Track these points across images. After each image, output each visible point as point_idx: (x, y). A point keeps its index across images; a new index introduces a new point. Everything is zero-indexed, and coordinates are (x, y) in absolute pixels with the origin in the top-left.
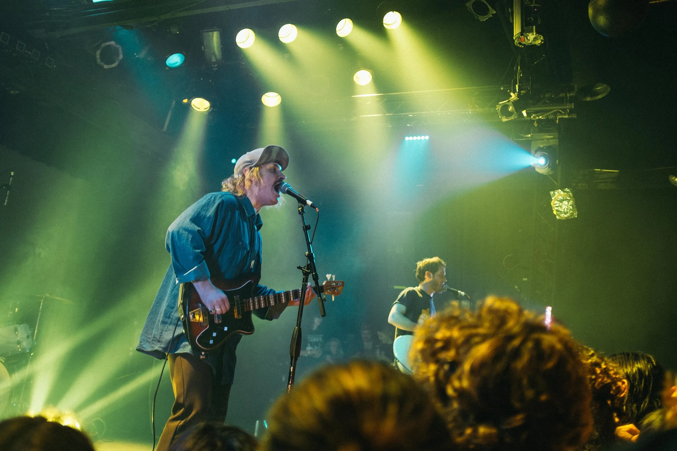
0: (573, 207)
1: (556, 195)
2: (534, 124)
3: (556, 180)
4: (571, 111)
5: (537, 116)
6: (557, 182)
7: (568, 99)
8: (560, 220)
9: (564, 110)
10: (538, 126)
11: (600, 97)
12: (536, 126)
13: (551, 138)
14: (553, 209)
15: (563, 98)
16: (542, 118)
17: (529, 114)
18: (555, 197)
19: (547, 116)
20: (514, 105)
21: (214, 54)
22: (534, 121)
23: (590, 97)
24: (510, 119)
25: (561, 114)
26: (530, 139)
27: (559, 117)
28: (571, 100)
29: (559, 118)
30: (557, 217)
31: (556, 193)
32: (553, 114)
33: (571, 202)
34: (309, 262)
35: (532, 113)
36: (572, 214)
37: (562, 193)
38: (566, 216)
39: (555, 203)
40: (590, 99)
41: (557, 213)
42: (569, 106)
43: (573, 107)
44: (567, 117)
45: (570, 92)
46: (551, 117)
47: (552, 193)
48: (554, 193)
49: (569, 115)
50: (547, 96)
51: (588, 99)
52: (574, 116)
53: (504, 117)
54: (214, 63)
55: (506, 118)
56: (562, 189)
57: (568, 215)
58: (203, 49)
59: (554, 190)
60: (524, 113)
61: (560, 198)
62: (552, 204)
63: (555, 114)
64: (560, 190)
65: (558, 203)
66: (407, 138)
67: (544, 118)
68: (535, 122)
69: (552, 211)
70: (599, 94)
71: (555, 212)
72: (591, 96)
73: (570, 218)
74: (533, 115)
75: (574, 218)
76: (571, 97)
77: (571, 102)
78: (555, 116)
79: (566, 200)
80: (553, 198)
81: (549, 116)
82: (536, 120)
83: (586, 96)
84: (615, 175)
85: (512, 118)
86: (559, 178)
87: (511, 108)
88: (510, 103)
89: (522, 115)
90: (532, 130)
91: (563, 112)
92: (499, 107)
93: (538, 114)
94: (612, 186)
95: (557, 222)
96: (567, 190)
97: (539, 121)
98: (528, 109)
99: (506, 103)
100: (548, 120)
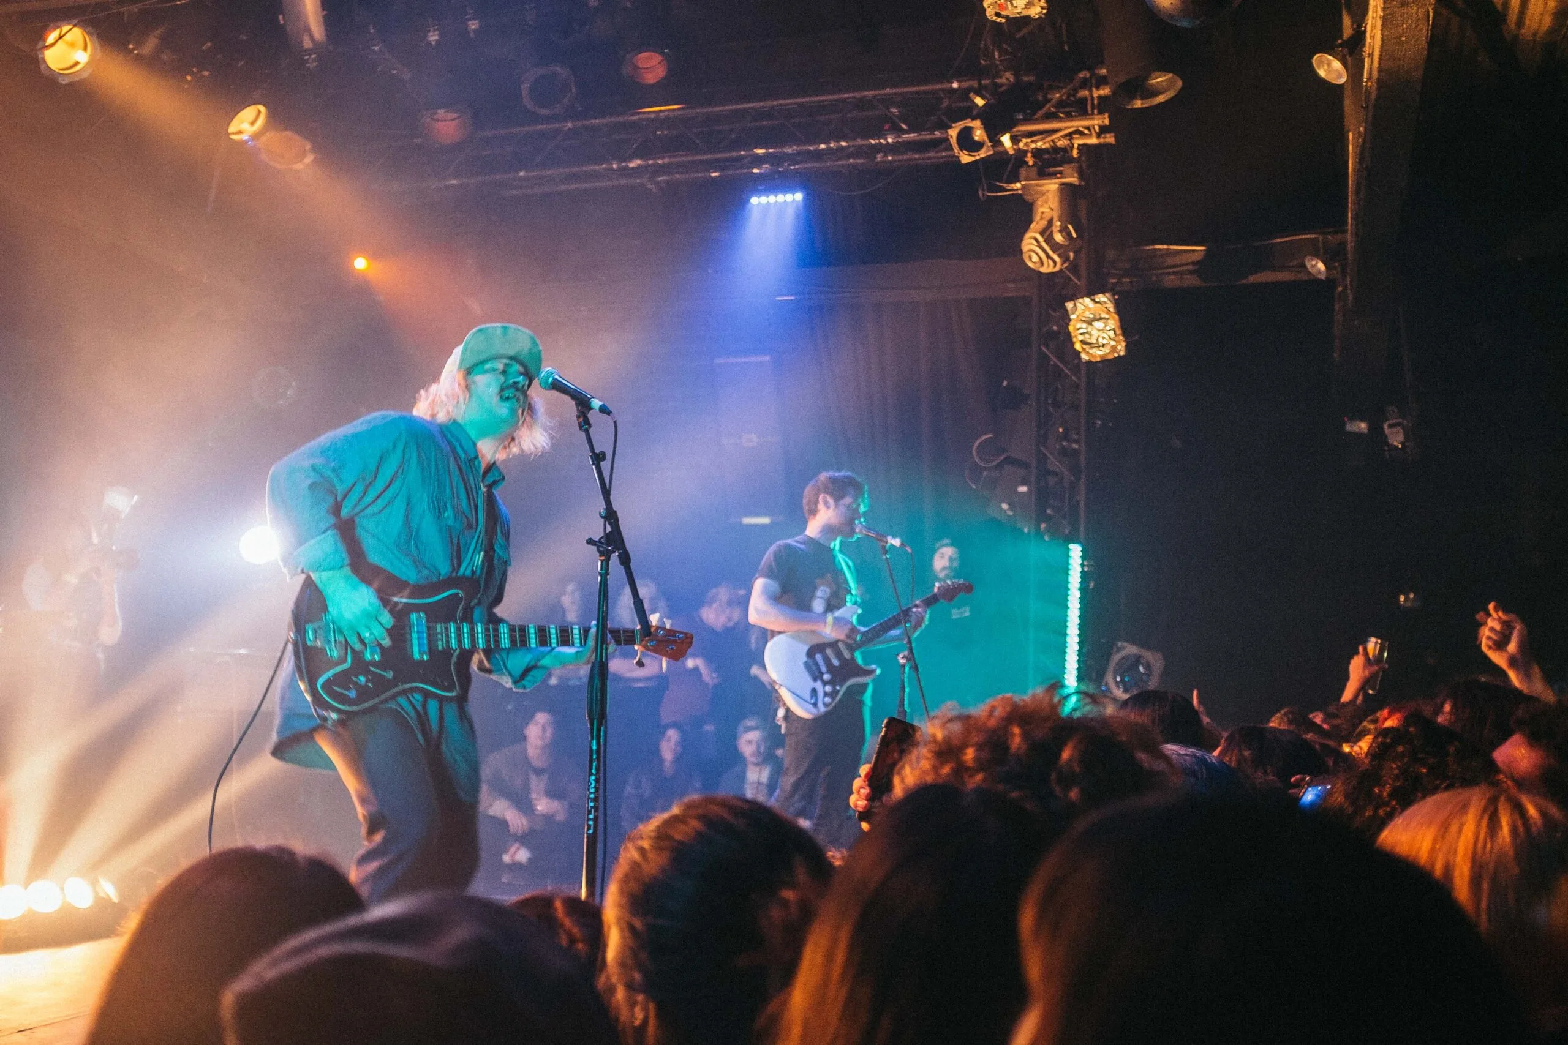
0: (1115, 331)
1: (1078, 308)
2: (1027, 159)
3: (1078, 276)
4: (1103, 130)
5: (1032, 142)
6: (1079, 280)
7: (1096, 102)
8: (1089, 363)
9: (1088, 128)
10: (1035, 164)
11: (1161, 98)
12: (1031, 163)
14: (1074, 340)
15: (1083, 100)
16: (1043, 147)
17: (1015, 140)
18: (1077, 313)
19: (1053, 141)
20: (985, 128)
21: (308, 30)
22: (1026, 152)
23: (1140, 100)
24: (978, 158)
25: (1081, 133)
26: (1020, 192)
27: (1078, 141)
28: (1103, 105)
29: (1079, 145)
30: (1085, 357)
31: (1078, 305)
32: (1065, 136)
33: (1112, 323)
34: (609, 529)
35: (1020, 135)
36: (1114, 348)
37: (1091, 304)
38: (1101, 353)
39: (1077, 328)
40: (1142, 104)
41: (1082, 348)
42: (1099, 121)
43: (1107, 122)
44: (1094, 141)
45: (1098, 88)
46: (1061, 143)
47: (1069, 305)
48: (1075, 305)
49: (1099, 136)
50: (1054, 96)
51: (1138, 104)
52: (1110, 139)
53: (965, 152)
54: (309, 52)
55: (970, 155)
56: (1090, 294)
57: (1107, 350)
58: (282, 22)
59: (1073, 298)
60: (1006, 139)
61: (1089, 315)
62: (1071, 328)
63: (1070, 136)
64: (1087, 300)
65: (1084, 325)
66: (754, 200)
67: (1047, 145)
68: (1029, 155)
69: (1073, 344)
70: (1160, 93)
71: (1078, 346)
72: (1142, 98)
73: (1111, 357)
74: (1024, 140)
75: (1119, 357)
76: (1100, 97)
77: (1101, 113)
78: (1070, 140)
79: (1100, 319)
80: (1073, 317)
81: (1056, 140)
82: (1030, 149)
83: (1133, 97)
84: (1197, 257)
85: (983, 154)
86: (1083, 272)
87: (979, 134)
88: (977, 124)
89: (1001, 144)
90: (1023, 172)
91: (1086, 132)
92: (953, 133)
93: (1035, 138)
94: (1193, 281)
95: (1083, 368)
96: (1101, 298)
97: (1037, 153)
98: (1015, 130)
99: (968, 123)
100: (1056, 149)
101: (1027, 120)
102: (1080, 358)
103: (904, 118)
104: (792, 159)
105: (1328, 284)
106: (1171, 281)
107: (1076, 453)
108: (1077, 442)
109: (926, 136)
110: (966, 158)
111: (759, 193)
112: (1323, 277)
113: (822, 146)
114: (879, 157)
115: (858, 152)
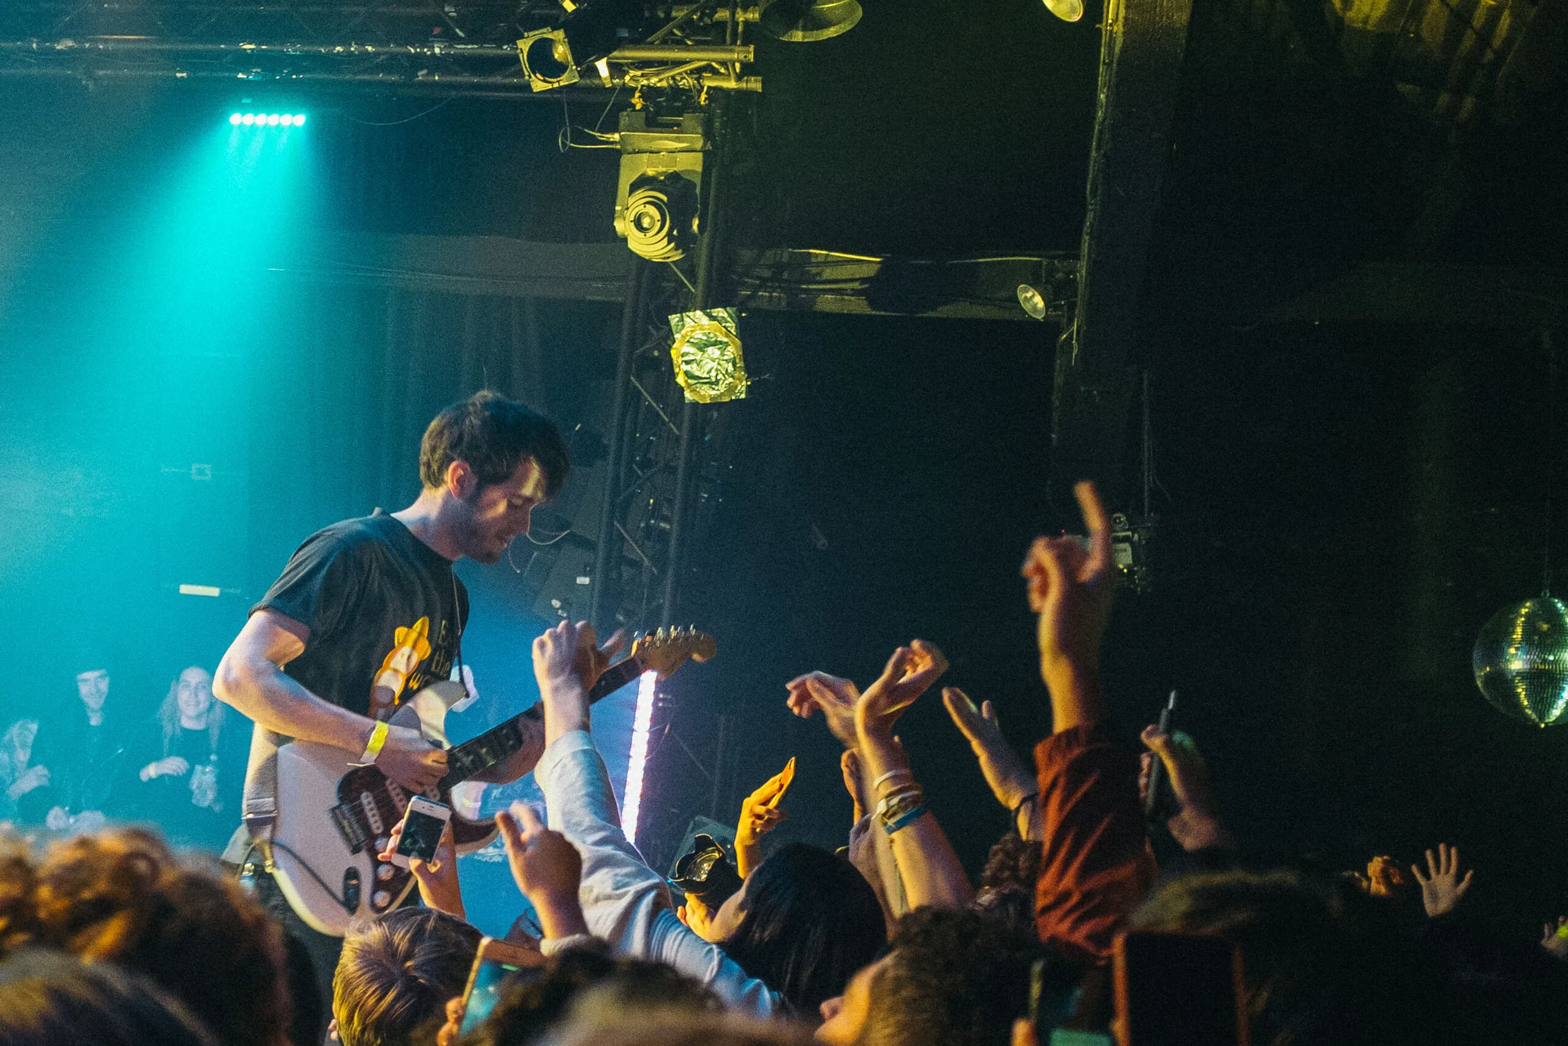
0: (734, 365)
1: (687, 326)
2: (634, 101)
3: (691, 274)
4: (748, 70)
5: (643, 75)
6: (694, 284)
7: (740, 29)
8: (695, 405)
9: (723, 63)
10: (644, 108)
11: (831, 32)
12: (638, 107)
13: (682, 151)
14: (677, 370)
15: (722, 24)
16: (659, 85)
17: (616, 69)
18: (683, 332)
19: (673, 78)
20: (569, 43)
22: (634, 89)
23: (803, 30)
24: (556, 85)
25: (715, 72)
26: (618, 147)
27: (709, 83)
28: (751, 33)
29: (709, 87)
30: (688, 395)
31: (686, 319)
32: (692, 72)
33: (732, 351)
35: (626, 64)
36: (731, 389)
37: (705, 320)
38: (713, 393)
39: (679, 349)
40: (804, 37)
41: (686, 382)
42: (740, 55)
43: (751, 57)
44: (732, 84)
45: (745, 9)
46: (687, 82)
47: (674, 319)
48: (682, 320)
49: (739, 78)
50: (679, 13)
51: (798, 36)
52: (755, 84)
53: (538, 75)
55: (544, 81)
56: (706, 307)
57: (722, 388)
59: (682, 309)
60: (602, 66)
61: (699, 335)
62: (673, 352)
63: (699, 71)
64: (699, 313)
65: (692, 350)
66: (236, 119)
67: (664, 84)
68: (637, 94)
69: (673, 375)
70: (830, 26)
71: (681, 380)
72: (805, 29)
73: (726, 399)
74: (632, 73)
75: (738, 400)
76: (746, 23)
77: (745, 43)
78: (698, 79)
79: (715, 343)
80: (677, 336)
81: (678, 78)
82: (639, 86)
83: (791, 26)
84: (869, 271)
85: (564, 80)
86: (701, 273)
87: (561, 52)
88: (559, 35)
89: (594, 72)
90: (624, 118)
91: (722, 70)
92: (524, 46)
93: (647, 71)
94: (858, 306)
95: (687, 413)
96: (719, 312)
97: (649, 93)
98: (615, 54)
99: (547, 33)
100: (676, 91)
101: (637, 42)
102: (683, 397)
103: (460, 22)
104: (295, 63)
105: (1047, 330)
106: (827, 303)
107: (664, 536)
108: (665, 519)
109: (490, 50)
110: (539, 85)
111: (244, 109)
112: (1040, 317)
113: (339, 49)
114: (421, 75)
115: (392, 63)
